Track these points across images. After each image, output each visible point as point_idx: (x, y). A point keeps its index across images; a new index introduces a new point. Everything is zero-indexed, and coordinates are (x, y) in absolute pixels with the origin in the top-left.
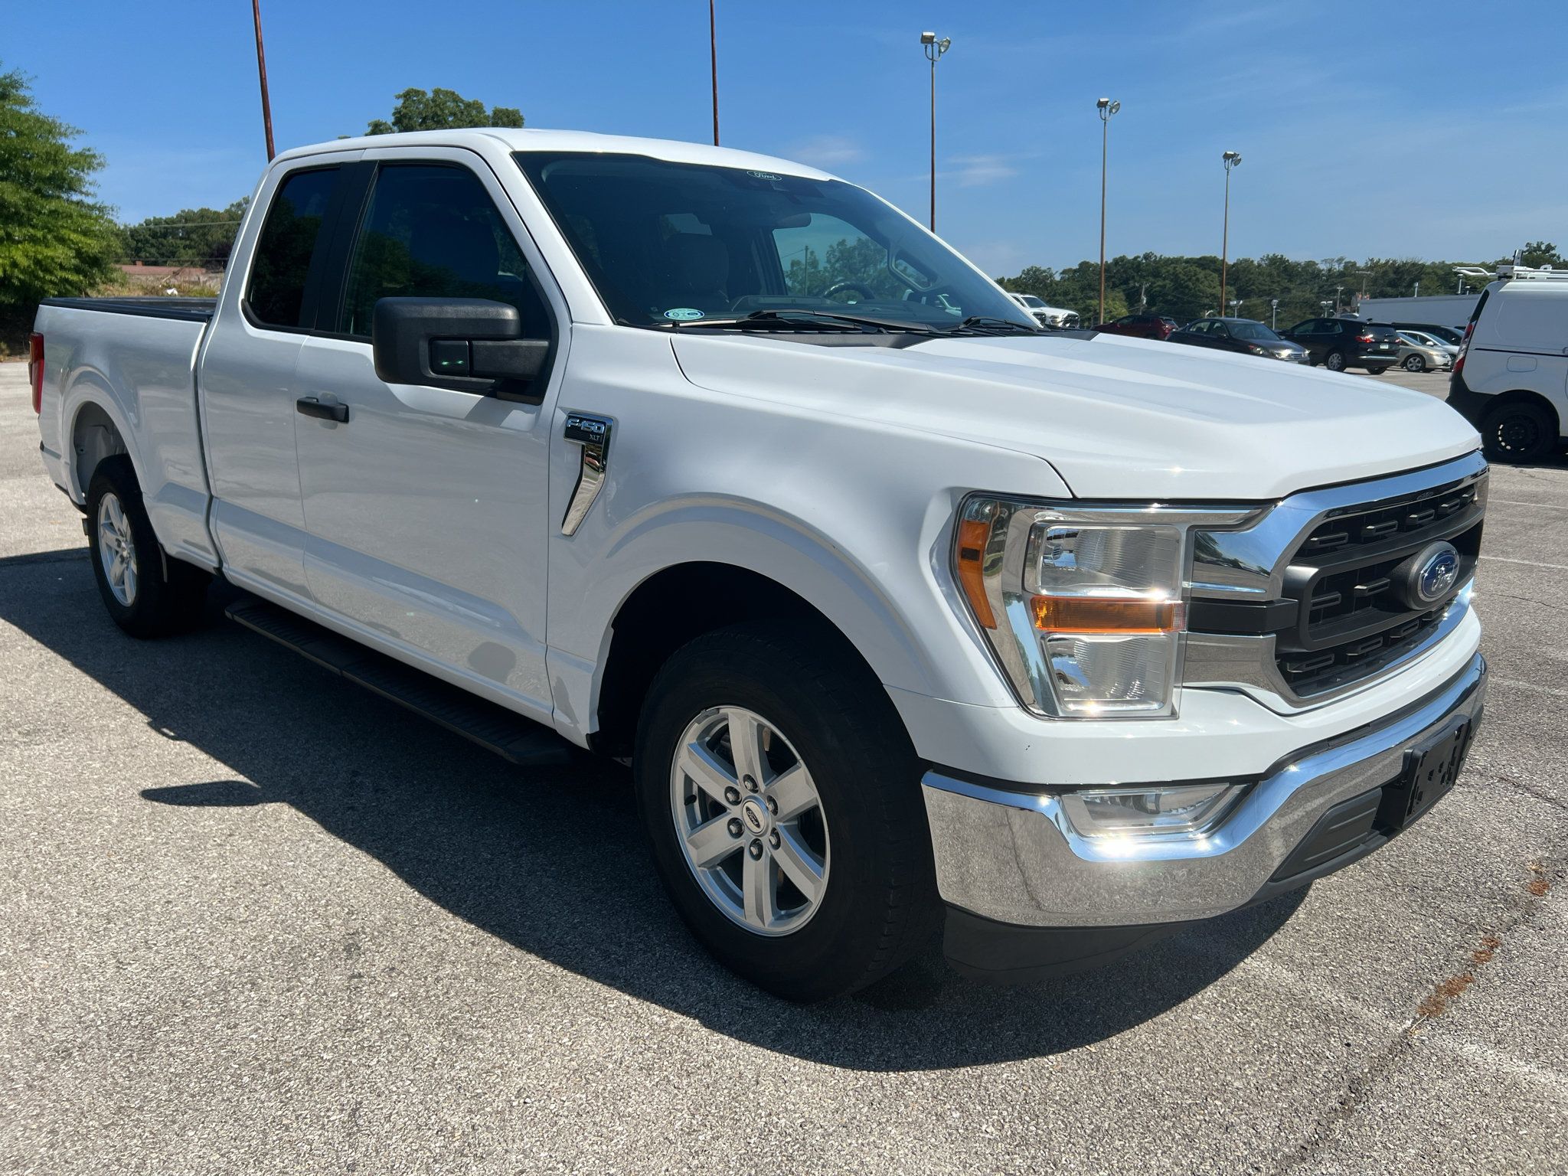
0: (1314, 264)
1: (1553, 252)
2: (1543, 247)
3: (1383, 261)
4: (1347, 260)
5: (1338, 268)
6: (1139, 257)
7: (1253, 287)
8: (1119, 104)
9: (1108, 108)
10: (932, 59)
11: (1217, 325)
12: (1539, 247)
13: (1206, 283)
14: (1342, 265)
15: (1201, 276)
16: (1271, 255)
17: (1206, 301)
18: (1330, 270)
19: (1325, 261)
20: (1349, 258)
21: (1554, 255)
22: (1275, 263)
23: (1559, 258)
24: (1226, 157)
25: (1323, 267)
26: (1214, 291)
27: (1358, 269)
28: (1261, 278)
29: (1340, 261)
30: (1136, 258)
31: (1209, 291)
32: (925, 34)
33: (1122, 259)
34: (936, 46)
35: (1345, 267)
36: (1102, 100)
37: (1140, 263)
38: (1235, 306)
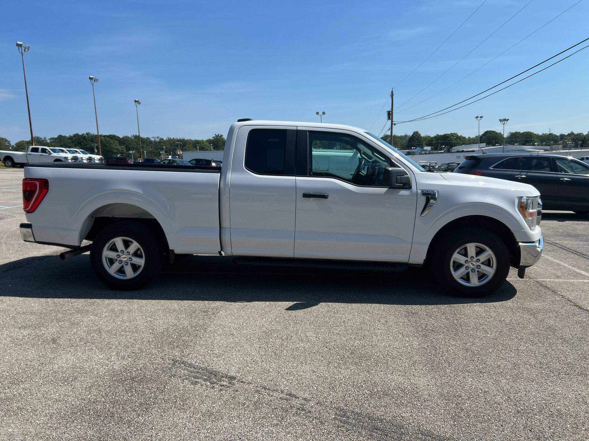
0: (149, 138)
1: (223, 137)
2: (220, 135)
3: (172, 138)
4: (160, 137)
5: (157, 140)
6: (84, 134)
7: (130, 146)
8: (97, 79)
9: (93, 80)
10: (22, 53)
11: (171, 161)
12: (218, 136)
13: (114, 144)
14: (159, 139)
15: (112, 142)
16: (135, 135)
17: (115, 151)
18: (155, 141)
19: (153, 137)
20: (161, 137)
21: (223, 138)
22: (137, 138)
23: (224, 139)
24: (135, 101)
25: (152, 139)
26: (117, 148)
27: (164, 140)
28: (133, 143)
29: (158, 137)
30: (83, 134)
31: (116, 147)
32: (18, 42)
33: (77, 135)
34: (23, 48)
35: (160, 140)
36: (91, 77)
37: (85, 136)
38: (132, 153)
